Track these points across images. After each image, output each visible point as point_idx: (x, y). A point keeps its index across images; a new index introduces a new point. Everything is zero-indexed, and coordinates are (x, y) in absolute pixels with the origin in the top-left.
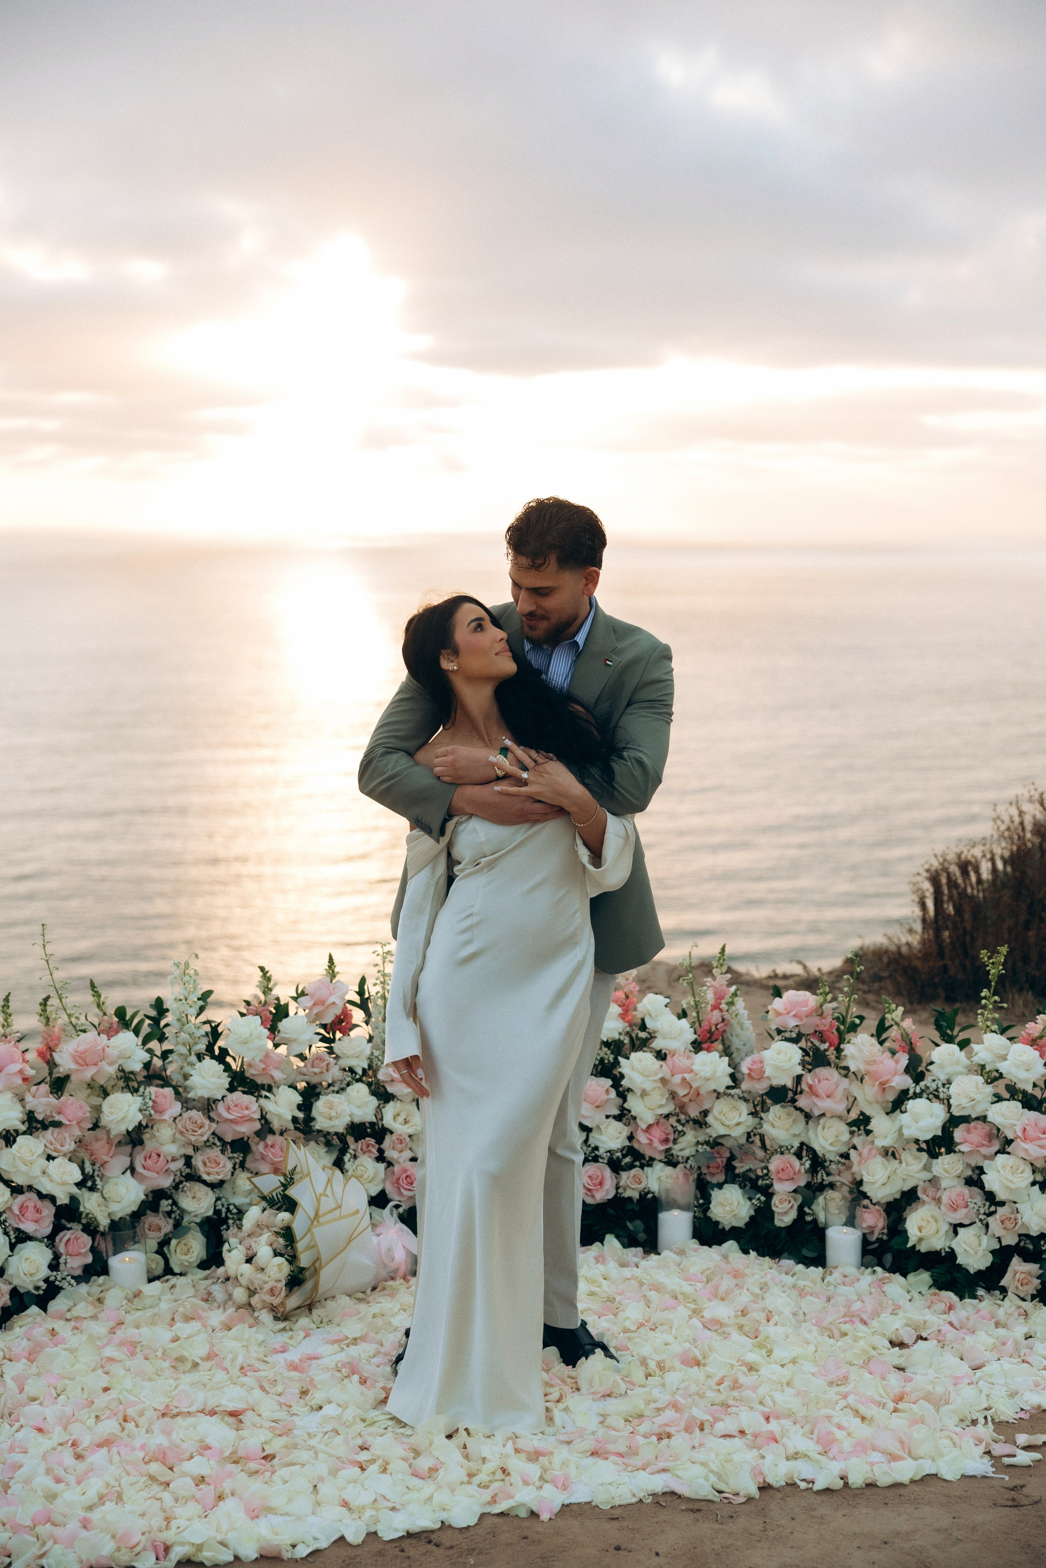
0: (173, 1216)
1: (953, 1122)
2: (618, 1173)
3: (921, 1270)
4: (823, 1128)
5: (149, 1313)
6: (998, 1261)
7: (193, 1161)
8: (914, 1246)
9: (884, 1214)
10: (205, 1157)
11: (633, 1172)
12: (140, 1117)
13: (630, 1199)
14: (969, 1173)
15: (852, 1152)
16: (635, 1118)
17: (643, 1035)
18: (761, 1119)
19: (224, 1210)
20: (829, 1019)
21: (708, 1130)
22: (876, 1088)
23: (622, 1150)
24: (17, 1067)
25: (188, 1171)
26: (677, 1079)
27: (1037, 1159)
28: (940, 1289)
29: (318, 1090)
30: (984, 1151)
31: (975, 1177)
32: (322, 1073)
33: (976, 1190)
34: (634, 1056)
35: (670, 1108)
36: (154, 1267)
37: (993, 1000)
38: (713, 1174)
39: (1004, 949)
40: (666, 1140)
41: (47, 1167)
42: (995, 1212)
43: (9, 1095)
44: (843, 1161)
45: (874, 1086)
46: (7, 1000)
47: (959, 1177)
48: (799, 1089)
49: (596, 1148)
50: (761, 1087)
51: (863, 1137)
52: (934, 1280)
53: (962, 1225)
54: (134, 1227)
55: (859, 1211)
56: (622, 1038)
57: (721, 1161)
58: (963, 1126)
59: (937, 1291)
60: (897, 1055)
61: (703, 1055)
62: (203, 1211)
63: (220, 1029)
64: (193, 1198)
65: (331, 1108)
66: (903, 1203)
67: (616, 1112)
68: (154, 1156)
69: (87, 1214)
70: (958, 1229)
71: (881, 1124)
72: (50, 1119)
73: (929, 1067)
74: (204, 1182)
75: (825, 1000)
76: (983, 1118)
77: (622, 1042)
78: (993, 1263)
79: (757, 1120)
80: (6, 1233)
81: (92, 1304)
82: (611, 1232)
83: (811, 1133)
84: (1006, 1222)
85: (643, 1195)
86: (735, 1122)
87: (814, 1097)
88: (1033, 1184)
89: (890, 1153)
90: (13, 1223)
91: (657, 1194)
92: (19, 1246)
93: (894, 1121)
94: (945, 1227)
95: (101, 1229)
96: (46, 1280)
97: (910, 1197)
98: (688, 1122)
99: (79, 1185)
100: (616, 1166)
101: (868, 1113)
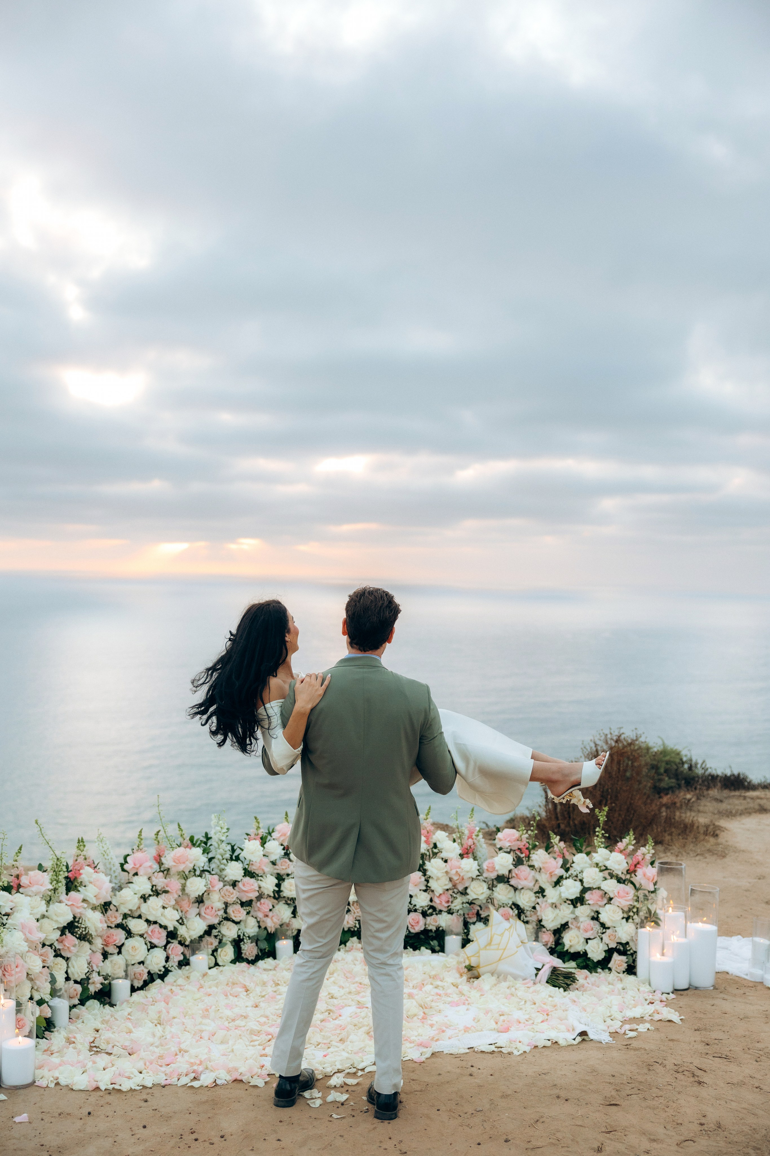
0: (218, 937)
1: (585, 890)
2: (425, 918)
3: (571, 961)
4: (523, 895)
5: (216, 982)
6: (607, 955)
7: (228, 911)
8: (567, 950)
9: (553, 935)
10: (234, 909)
11: (433, 917)
12: (205, 889)
13: (431, 930)
14: (593, 914)
15: (537, 906)
16: (433, 891)
17: (436, 851)
18: (493, 890)
19: (242, 935)
20: (525, 842)
21: (468, 897)
22: (548, 875)
23: (428, 906)
24: (149, 864)
25: (225, 915)
26: (454, 872)
27: (624, 906)
28: (581, 969)
29: (284, 877)
30: (600, 903)
31: (596, 916)
32: (286, 868)
33: (596, 922)
34: (432, 860)
35: (450, 886)
36: (210, 962)
37: (601, 833)
38: (470, 918)
39: (606, 809)
40: (448, 902)
41: (164, 912)
42: (605, 932)
43: (146, 878)
44: (533, 910)
45: (546, 874)
46: (141, 832)
47: (588, 916)
48: (510, 876)
49: (415, 906)
50: (493, 875)
51: (541, 899)
52: (577, 965)
53: (590, 939)
54: (199, 943)
55: (540, 934)
56: (426, 852)
57: (475, 911)
58: (589, 893)
59: (580, 970)
60: (557, 859)
61: (465, 860)
62: (233, 935)
63: (235, 848)
64: (228, 929)
65: (291, 886)
66: (562, 929)
67: (424, 888)
68: (210, 908)
69: (181, 936)
70: (588, 941)
71: (550, 891)
72: (163, 890)
73: (572, 865)
74: (233, 921)
75: (523, 834)
76: (599, 888)
77: (426, 854)
78: (605, 957)
79: (491, 891)
80: (146, 944)
81: (185, 979)
82: (423, 946)
83: (517, 898)
84: (611, 936)
85: (438, 929)
86: (481, 892)
87: (518, 880)
88: (623, 918)
89: (554, 906)
90: (148, 939)
91: (444, 928)
92: (151, 950)
93: (556, 891)
94: (582, 940)
95: (187, 943)
96: (164, 967)
97: (565, 926)
98: (458, 893)
99: (178, 921)
100: (424, 914)
101: (544, 887)
